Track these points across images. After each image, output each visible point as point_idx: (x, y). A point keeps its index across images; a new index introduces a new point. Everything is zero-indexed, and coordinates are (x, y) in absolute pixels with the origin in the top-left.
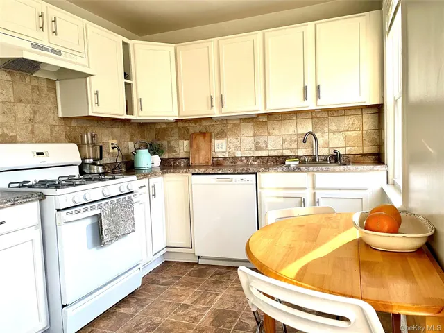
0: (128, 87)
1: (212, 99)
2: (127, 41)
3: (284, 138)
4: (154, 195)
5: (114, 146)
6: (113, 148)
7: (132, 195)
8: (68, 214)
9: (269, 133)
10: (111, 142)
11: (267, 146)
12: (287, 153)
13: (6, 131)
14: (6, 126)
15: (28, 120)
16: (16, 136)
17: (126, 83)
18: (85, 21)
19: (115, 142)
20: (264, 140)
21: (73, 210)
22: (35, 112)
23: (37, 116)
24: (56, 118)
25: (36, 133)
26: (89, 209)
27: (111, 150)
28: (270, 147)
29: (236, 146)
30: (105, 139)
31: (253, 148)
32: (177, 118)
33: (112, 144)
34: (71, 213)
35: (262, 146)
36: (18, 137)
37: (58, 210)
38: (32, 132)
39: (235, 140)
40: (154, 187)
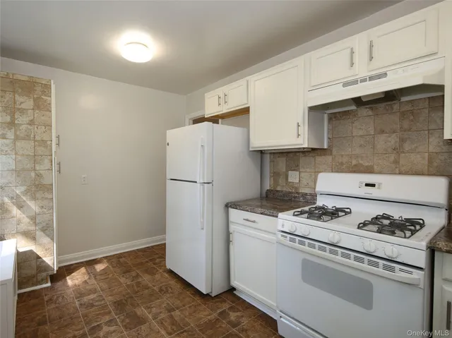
14: (362, 157)
15: (390, 150)
16: (372, 167)
22: (402, 140)
23: (406, 144)
34: (285, 237)
36: (375, 167)
38: (396, 162)
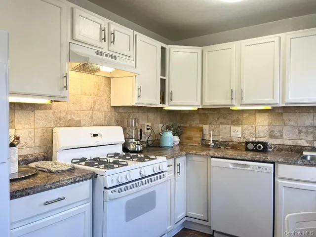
0: (163, 82)
1: (232, 92)
2: (164, 45)
3: (300, 129)
4: (179, 172)
5: (149, 127)
6: (148, 129)
7: (162, 174)
8: (112, 192)
9: (284, 124)
10: (147, 124)
11: (281, 136)
12: (303, 143)
13: (73, 117)
14: (74, 113)
15: (89, 108)
16: (80, 121)
17: (161, 79)
18: (136, 32)
19: (149, 124)
20: (279, 129)
21: (117, 188)
22: (94, 102)
23: (96, 105)
24: (109, 106)
25: (94, 118)
26: (129, 188)
27: (146, 131)
28: (284, 136)
29: (251, 133)
30: (142, 122)
31: (268, 136)
32: (200, 107)
33: (147, 126)
34: (115, 191)
35: (276, 135)
36: (82, 121)
37: (106, 188)
38: (92, 118)
39: (250, 128)
40: (179, 165)
